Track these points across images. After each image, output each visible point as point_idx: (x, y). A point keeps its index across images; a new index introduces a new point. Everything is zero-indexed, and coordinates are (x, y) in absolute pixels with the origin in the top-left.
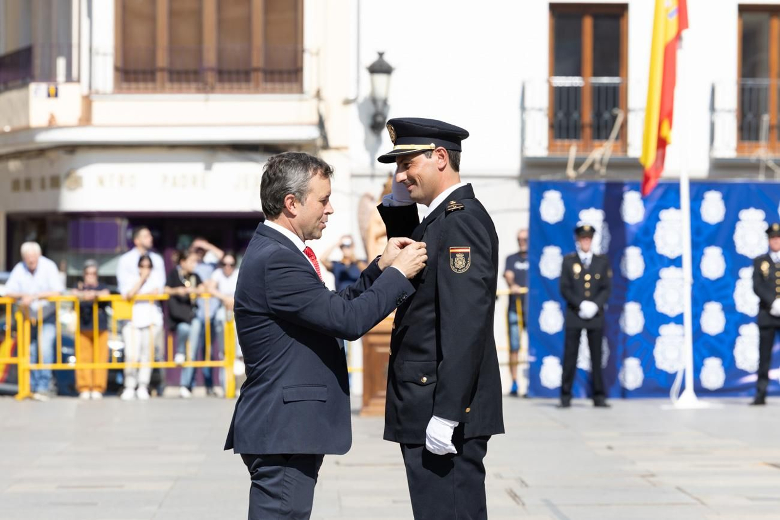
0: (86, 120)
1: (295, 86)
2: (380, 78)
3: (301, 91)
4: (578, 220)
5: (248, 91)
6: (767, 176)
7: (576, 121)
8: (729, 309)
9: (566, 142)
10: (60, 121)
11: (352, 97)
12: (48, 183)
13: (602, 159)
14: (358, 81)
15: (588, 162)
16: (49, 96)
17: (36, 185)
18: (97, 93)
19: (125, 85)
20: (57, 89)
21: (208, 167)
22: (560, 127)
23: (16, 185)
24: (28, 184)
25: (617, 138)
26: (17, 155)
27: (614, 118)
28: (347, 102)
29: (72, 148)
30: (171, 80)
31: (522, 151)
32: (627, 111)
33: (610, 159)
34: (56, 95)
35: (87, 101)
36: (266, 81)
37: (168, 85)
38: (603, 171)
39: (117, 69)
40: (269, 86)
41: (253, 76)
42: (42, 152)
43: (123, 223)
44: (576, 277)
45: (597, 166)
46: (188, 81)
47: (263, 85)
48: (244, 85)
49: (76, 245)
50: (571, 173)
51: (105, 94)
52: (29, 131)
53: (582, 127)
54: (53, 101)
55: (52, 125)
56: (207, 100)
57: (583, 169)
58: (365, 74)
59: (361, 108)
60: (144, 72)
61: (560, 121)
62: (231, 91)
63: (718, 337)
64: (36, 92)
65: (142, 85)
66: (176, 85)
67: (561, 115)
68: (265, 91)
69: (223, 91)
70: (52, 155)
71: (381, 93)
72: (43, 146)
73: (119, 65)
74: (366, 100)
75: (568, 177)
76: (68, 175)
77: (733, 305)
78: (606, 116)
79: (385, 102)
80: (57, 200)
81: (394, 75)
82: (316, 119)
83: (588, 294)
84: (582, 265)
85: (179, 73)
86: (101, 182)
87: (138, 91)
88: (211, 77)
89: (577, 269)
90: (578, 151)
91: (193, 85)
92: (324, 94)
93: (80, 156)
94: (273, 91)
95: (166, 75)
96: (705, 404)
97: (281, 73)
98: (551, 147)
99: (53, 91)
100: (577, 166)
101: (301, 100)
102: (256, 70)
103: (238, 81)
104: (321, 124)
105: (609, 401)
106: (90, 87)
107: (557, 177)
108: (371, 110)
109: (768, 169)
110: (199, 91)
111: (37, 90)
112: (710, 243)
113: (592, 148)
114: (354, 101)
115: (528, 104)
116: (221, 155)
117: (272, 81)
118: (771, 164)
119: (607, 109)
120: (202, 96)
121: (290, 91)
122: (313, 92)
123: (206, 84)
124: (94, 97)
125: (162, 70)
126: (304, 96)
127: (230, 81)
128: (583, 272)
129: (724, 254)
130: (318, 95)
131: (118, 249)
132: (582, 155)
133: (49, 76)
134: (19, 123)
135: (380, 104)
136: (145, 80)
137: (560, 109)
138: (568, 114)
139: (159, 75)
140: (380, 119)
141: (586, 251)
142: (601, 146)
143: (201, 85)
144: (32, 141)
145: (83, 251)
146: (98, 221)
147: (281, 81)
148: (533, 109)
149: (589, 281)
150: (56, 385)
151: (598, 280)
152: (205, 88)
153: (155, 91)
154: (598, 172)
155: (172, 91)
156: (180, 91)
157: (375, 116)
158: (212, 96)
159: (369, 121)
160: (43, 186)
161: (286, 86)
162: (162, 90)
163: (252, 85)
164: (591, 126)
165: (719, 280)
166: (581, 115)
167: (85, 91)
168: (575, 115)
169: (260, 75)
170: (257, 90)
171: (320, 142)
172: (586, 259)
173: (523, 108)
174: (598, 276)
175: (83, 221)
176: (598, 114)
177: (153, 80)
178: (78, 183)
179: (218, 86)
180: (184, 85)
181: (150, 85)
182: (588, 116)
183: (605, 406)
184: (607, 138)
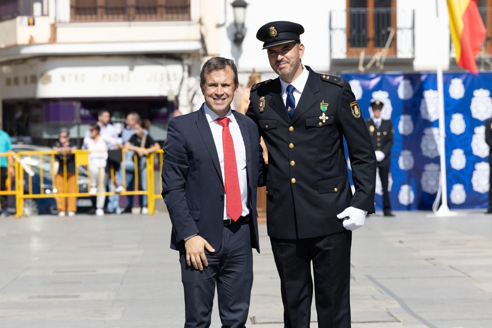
0: (53, 40)
1: (186, 16)
2: (240, 11)
3: (189, 19)
4: (372, 98)
5: (157, 20)
6: (485, 69)
7: (364, 36)
8: (468, 153)
9: (359, 49)
10: (37, 40)
11: (221, 22)
12: (29, 80)
13: (381, 59)
14: (225, 12)
15: (372, 62)
16: (29, 24)
17: (21, 81)
18: (60, 22)
19: (78, 17)
20: (34, 20)
21: (132, 69)
22: (354, 40)
23: (8, 82)
24: (16, 81)
25: (390, 46)
26: (9, 63)
27: (388, 33)
28: (219, 26)
29: (44, 58)
30: (107, 14)
31: (330, 55)
32: (396, 29)
33: (386, 60)
34: (34, 24)
35: (54, 28)
36: (167, 13)
37: (105, 17)
38: (382, 67)
39: (72, 7)
40: (170, 16)
41: (159, 10)
42: (25, 60)
43: (78, 105)
44: (371, 134)
45: (378, 64)
46: (118, 14)
47: (165, 16)
48: (154, 16)
49: (48, 119)
50: (361, 69)
51: (65, 23)
52: (17, 47)
53: (369, 40)
54: (31, 28)
55: (31, 43)
56: (130, 26)
57: (369, 66)
58: (230, 8)
59: (228, 29)
60: (90, 9)
61: (354, 36)
62: (145, 20)
63: (461, 171)
64: (21, 22)
65: (89, 17)
66: (110, 17)
67: (354, 32)
68: (167, 20)
69: (140, 20)
70: (32, 62)
71: (240, 20)
72: (25, 56)
73: (74, 4)
74: (231, 25)
75: (360, 72)
76: (42, 75)
77: (471, 151)
78: (383, 32)
79: (243, 25)
80: (35, 90)
81: (249, 8)
82: (199, 37)
83: (379, 145)
84: (375, 126)
85: (111, 9)
86: (63, 79)
87: (86, 20)
88: (132, 11)
89: (372, 129)
90: (366, 54)
91: (121, 17)
92: (204, 21)
93: (50, 62)
94: (172, 20)
95: (104, 11)
96: (454, 213)
97: (176, 8)
98: (348, 52)
99: (31, 21)
100: (365, 64)
101: (189, 25)
102: (161, 6)
103: (150, 13)
104: (202, 40)
105: (393, 213)
106: (56, 19)
107: (352, 71)
108: (234, 30)
109: (486, 64)
110: (125, 20)
111: (21, 21)
112: (456, 111)
113: (375, 52)
114: (223, 25)
115: (334, 26)
116: (139, 61)
117: (172, 13)
118: (488, 61)
119: (383, 28)
120: (126, 23)
121: (183, 20)
122: (197, 20)
123: (129, 15)
124: (58, 25)
125: (101, 7)
126: (192, 22)
127: (145, 13)
128: (376, 131)
129: (464, 118)
130: (200, 22)
131: (75, 121)
132: (369, 57)
133: (29, 12)
134: (10, 42)
135: (240, 27)
136: (91, 14)
137: (354, 28)
138: (359, 31)
139: (99, 11)
140: (239, 36)
141: (377, 118)
142: (380, 51)
143: (126, 17)
144: (18, 54)
145: (52, 122)
146: (61, 103)
147: (177, 13)
148: (336, 29)
149: (380, 137)
150: (38, 208)
151: (385, 136)
152: (129, 19)
153: (97, 20)
154: (378, 68)
155: (108, 20)
156: (113, 20)
157: (236, 35)
158: (133, 23)
159: (233, 38)
160: (26, 82)
161: (181, 16)
162: (102, 20)
163: (159, 15)
164: (374, 39)
165: (461, 135)
166: (367, 32)
167: (52, 21)
168: (363, 32)
169: (164, 10)
170: (162, 19)
171: (202, 52)
172: (377, 122)
173: (331, 29)
174: (385, 133)
175: (52, 104)
176: (378, 31)
177: (96, 13)
178: (48, 79)
179: (137, 17)
180: (116, 17)
181: (94, 17)
182: (371, 33)
183: (391, 215)
184: (384, 46)
